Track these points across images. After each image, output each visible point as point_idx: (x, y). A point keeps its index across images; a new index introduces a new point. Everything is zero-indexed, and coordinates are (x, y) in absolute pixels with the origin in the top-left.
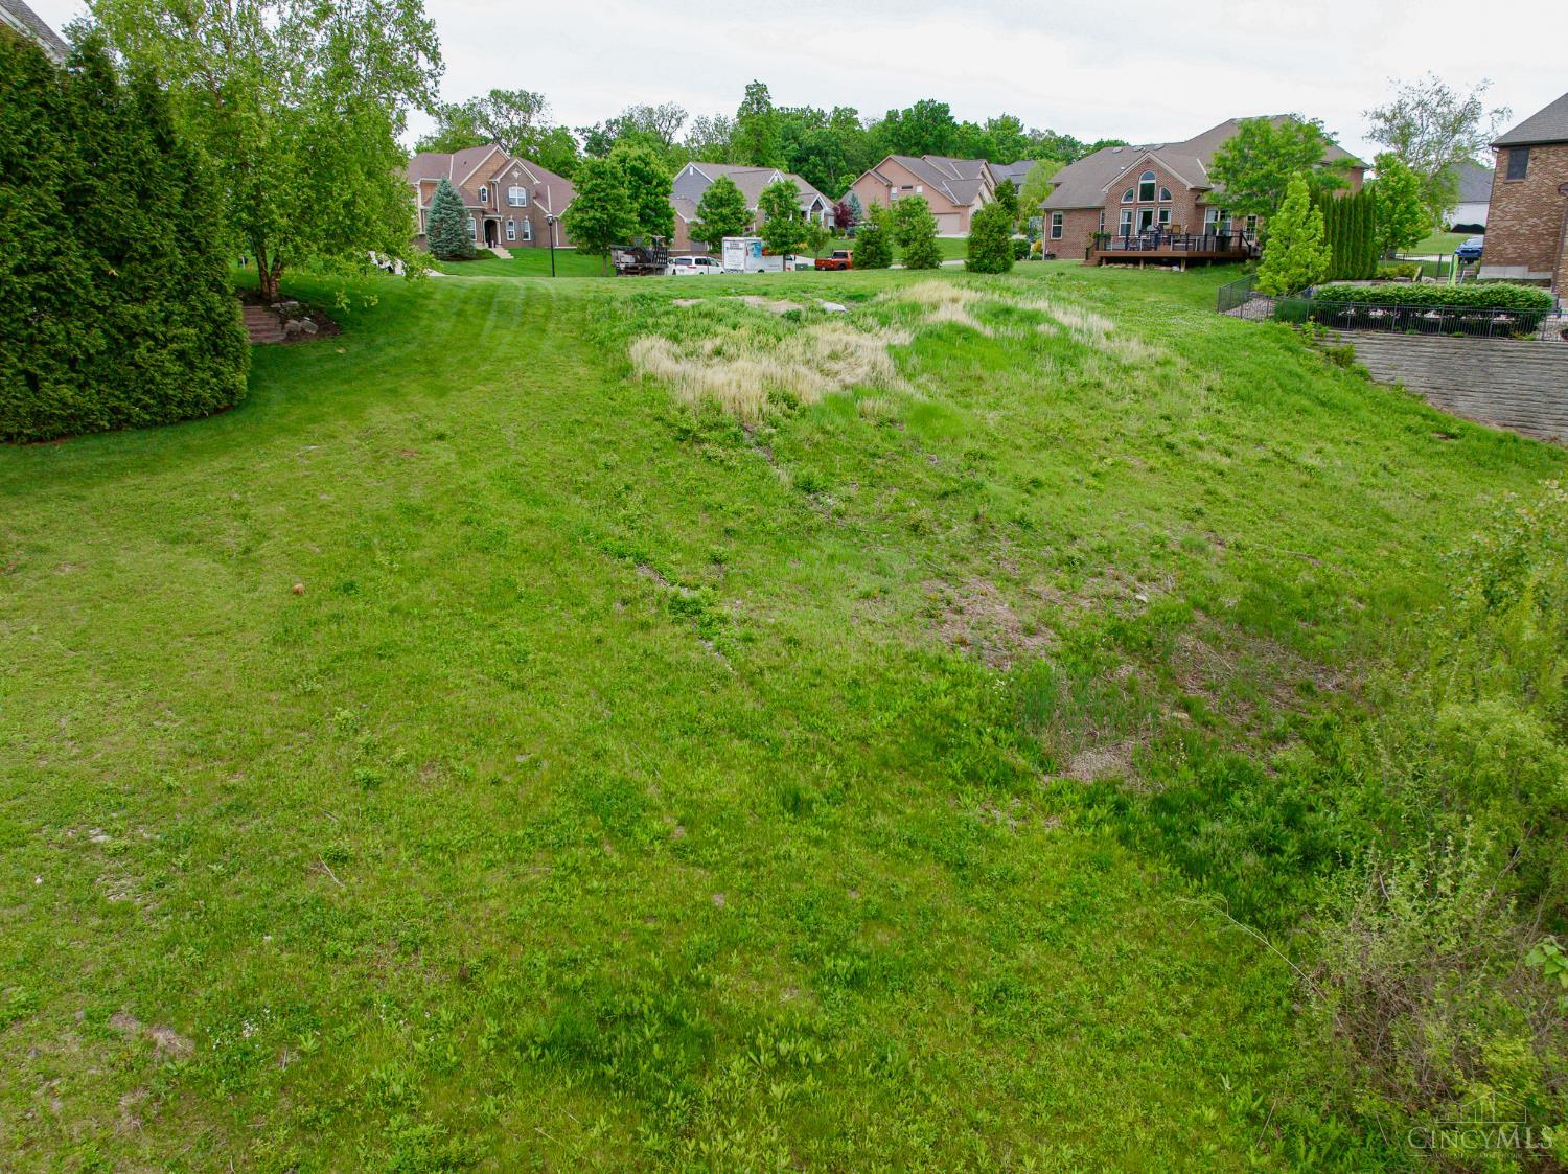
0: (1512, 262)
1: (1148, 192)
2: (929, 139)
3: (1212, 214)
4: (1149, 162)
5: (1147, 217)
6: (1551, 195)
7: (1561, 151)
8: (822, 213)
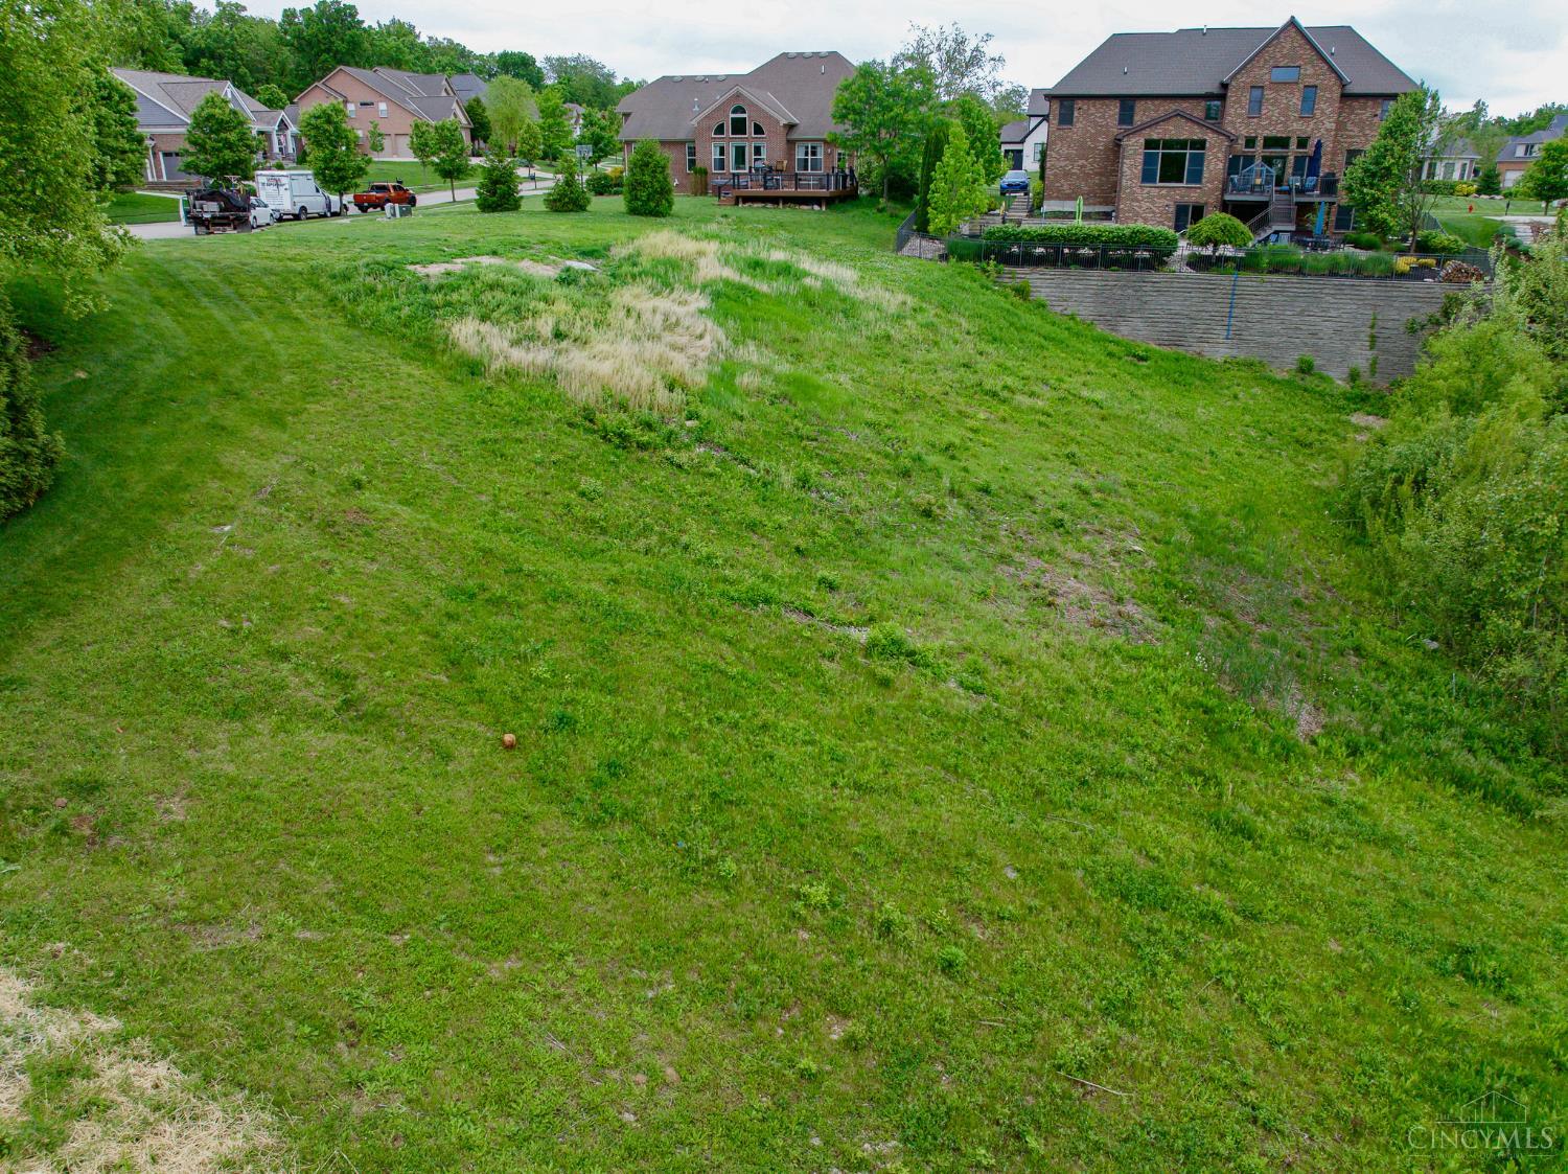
0: (1068, 198)
1: (739, 127)
2: (340, 45)
3: (803, 150)
4: (738, 96)
5: (740, 152)
6: (1094, 140)
7: (1098, 103)
8: (289, 133)
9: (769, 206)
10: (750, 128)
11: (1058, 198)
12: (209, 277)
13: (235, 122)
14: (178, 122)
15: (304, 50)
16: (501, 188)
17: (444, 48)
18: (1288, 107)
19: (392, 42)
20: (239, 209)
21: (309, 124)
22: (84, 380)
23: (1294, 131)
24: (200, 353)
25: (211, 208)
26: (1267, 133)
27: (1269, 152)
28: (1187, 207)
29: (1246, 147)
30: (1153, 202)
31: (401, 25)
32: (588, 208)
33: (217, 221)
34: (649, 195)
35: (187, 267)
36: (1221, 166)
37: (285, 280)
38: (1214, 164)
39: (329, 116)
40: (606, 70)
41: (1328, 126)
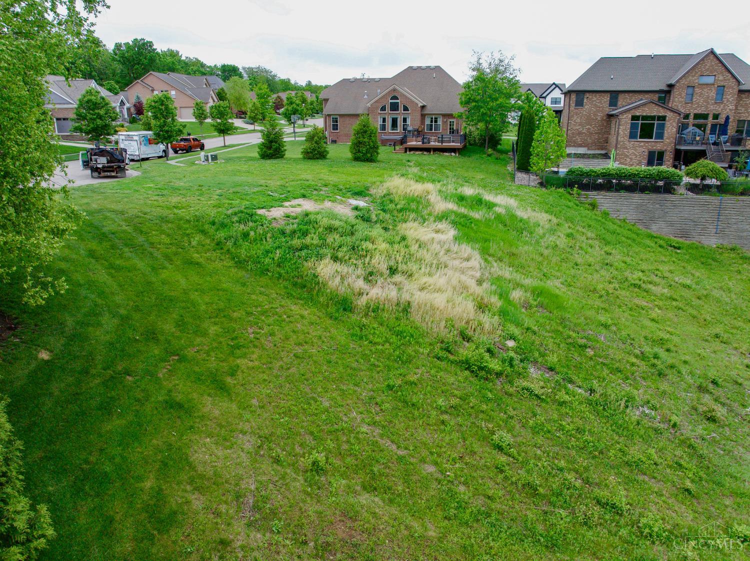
0: (580, 146)
1: (394, 107)
2: (144, 61)
3: (430, 120)
4: (394, 90)
5: (395, 122)
6: (595, 115)
7: (598, 95)
8: (125, 107)
9: (425, 153)
10: (401, 108)
11: (574, 146)
12: (124, 228)
13: (104, 104)
14: (65, 102)
15: (125, 64)
16: (275, 145)
17: (194, 62)
18: (708, 97)
19: (169, 59)
20: (119, 161)
21: (151, 106)
22: (47, 362)
23: (710, 110)
24: (137, 309)
25: (102, 161)
26: (696, 111)
27: (697, 121)
28: (655, 152)
29: (684, 119)
30: (636, 150)
31: (172, 51)
32: (328, 156)
33: (105, 169)
34: (367, 150)
35: (106, 218)
36: (675, 130)
37: (179, 228)
38: (671, 129)
39: (163, 101)
40: (273, 73)
41: (731, 107)
